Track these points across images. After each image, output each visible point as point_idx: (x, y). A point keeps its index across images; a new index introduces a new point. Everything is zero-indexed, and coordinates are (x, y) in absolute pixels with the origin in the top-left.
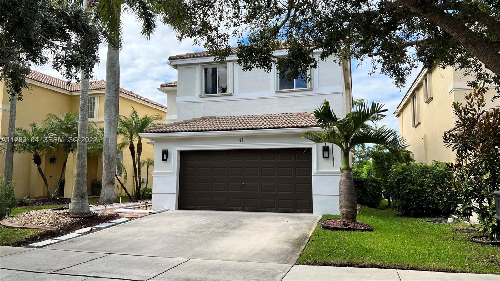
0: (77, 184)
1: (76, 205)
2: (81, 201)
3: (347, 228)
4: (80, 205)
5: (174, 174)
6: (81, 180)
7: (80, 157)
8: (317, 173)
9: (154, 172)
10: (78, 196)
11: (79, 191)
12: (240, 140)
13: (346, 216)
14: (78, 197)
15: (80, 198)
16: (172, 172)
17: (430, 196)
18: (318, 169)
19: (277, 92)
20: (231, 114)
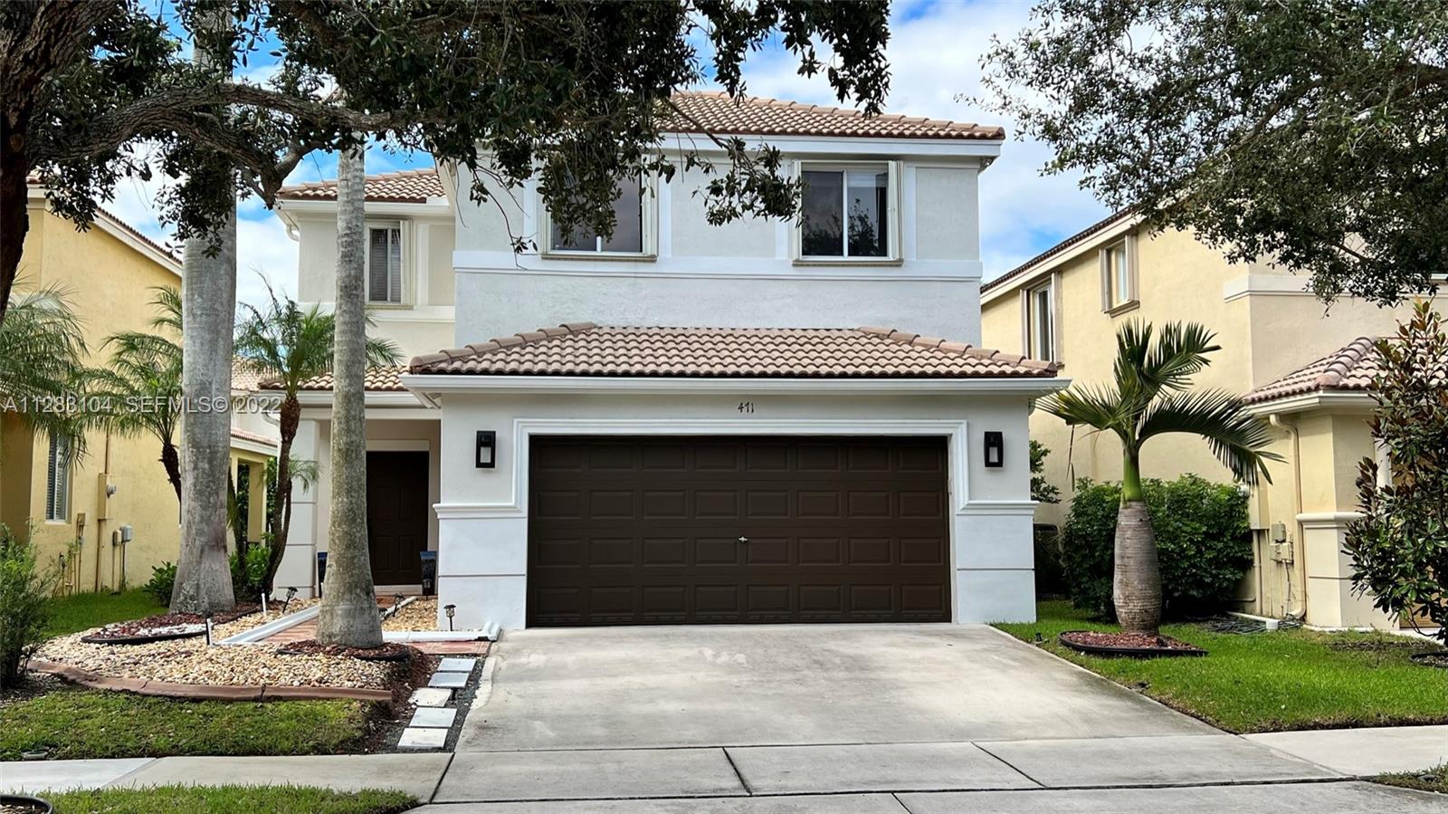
0: (348, 547)
1: (354, 618)
2: (366, 605)
3: (1170, 650)
4: (366, 616)
5: (519, 512)
6: (358, 535)
7: (354, 455)
8: (970, 507)
9: (442, 504)
10: (356, 587)
11: (357, 571)
12: (741, 408)
13: (1143, 621)
14: (358, 591)
15: (363, 596)
16: (512, 504)
17: (1194, 566)
18: (970, 499)
19: (797, 264)
20: (653, 320)
